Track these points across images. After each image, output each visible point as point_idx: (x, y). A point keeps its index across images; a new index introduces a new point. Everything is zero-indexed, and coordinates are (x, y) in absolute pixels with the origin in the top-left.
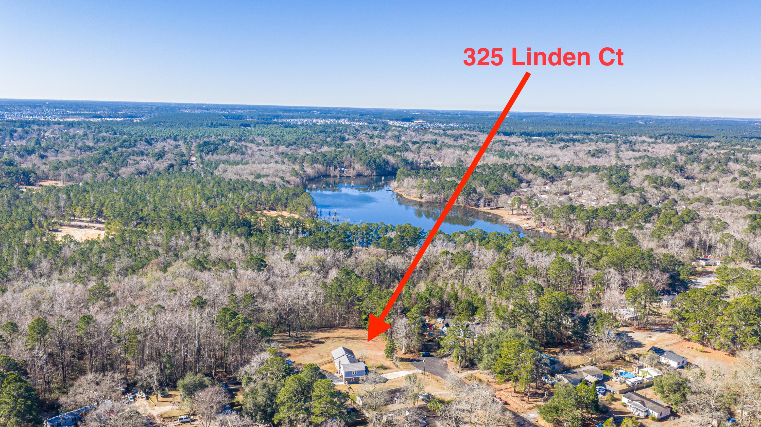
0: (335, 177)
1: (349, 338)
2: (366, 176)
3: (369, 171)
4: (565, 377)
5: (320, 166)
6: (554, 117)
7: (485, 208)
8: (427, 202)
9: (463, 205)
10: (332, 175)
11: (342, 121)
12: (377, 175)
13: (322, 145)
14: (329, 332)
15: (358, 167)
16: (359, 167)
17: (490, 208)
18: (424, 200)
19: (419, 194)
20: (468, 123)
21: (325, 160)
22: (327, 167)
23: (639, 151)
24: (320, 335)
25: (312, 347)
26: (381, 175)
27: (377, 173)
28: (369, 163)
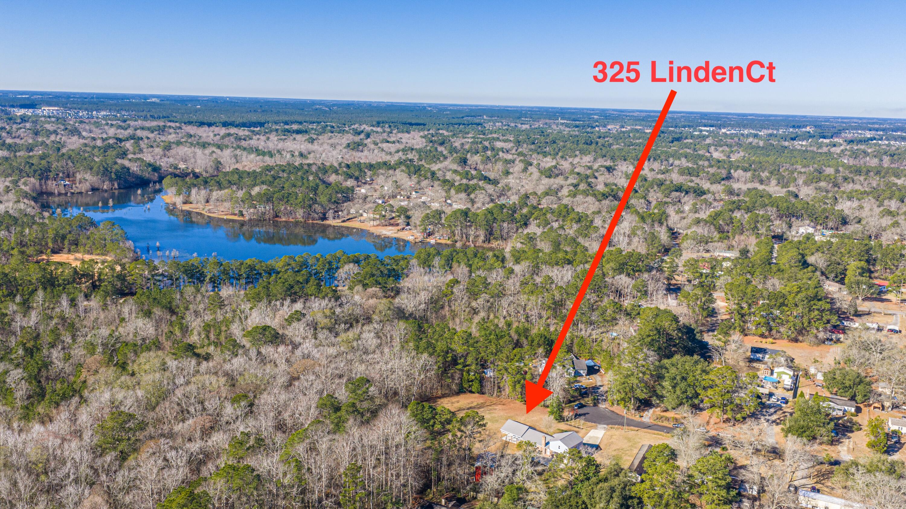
0: (61, 194)
2: (105, 191)
3: (107, 183)
5: (32, 180)
7: (336, 221)
8: (250, 220)
9: (302, 220)
12: (119, 188)
15: (89, 178)
16: (91, 177)
17: (340, 221)
18: (247, 217)
19: (237, 209)
21: (34, 171)
22: (41, 180)
26: (125, 188)
27: (119, 185)
28: (106, 172)
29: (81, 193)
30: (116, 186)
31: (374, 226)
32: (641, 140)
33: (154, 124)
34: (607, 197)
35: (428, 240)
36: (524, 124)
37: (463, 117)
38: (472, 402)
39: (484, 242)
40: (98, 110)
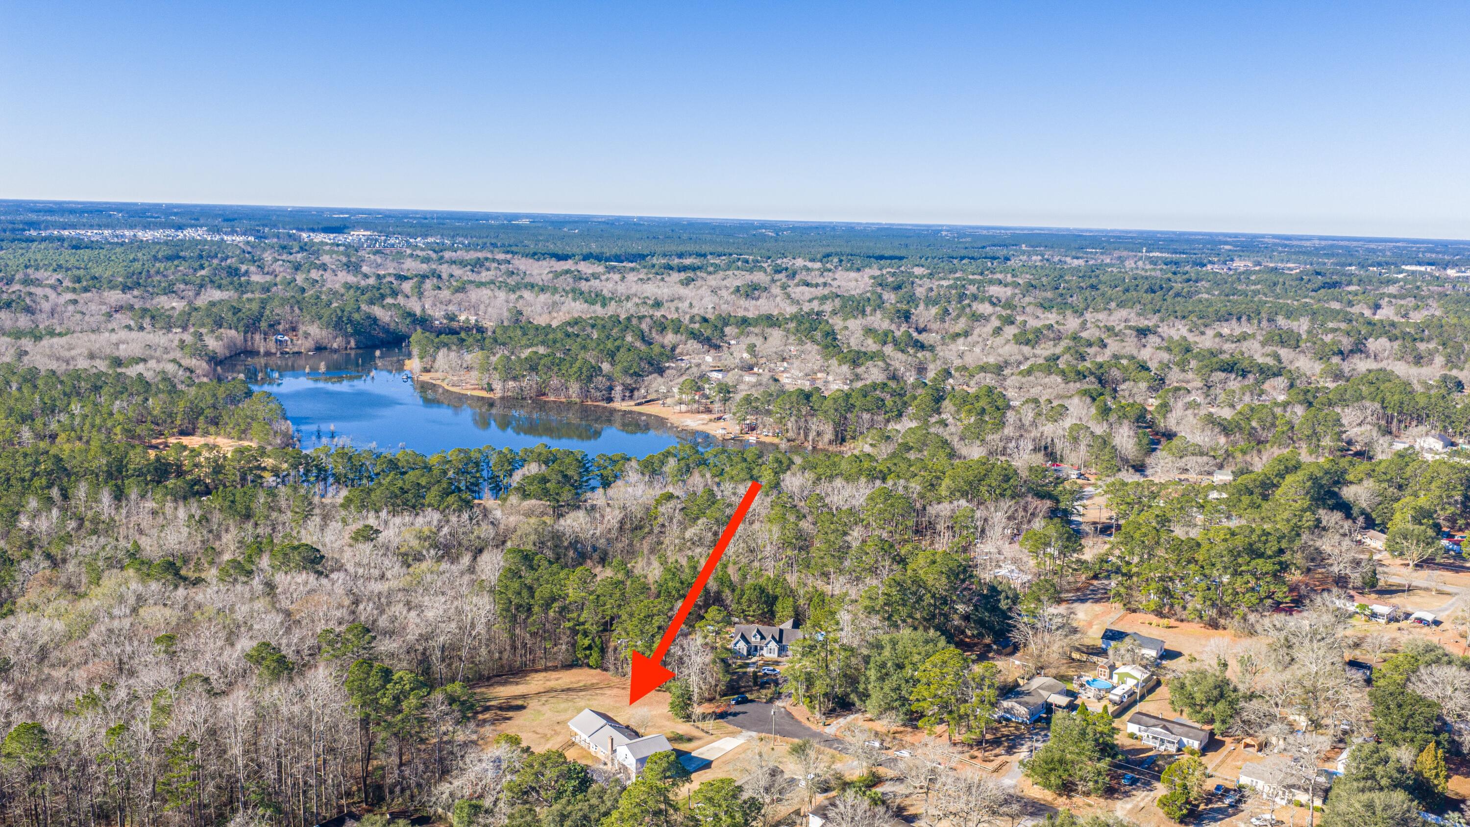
0: (268, 354)
1: (569, 689)
2: (336, 351)
3: (339, 339)
4: (1020, 703)
5: (233, 333)
6: (613, 224)
7: (624, 404)
8: (502, 398)
9: (578, 400)
10: (262, 350)
11: (189, 233)
12: (358, 347)
13: (202, 286)
14: (517, 683)
15: (315, 331)
16: (317, 331)
17: (632, 403)
18: (498, 394)
19: (485, 382)
20: (466, 237)
21: (239, 320)
22: (246, 332)
23: (817, 285)
24: (504, 692)
25: (509, 719)
26: (366, 347)
27: (357, 343)
28: (338, 324)
29: (299, 353)
30: (353, 344)
31: (681, 412)
32: (1259, 287)
33: (472, 255)
34: (1085, 377)
35: (747, 437)
36: (1077, 258)
37: (984, 247)
38: (579, 681)
39: (830, 442)
40: (425, 236)
